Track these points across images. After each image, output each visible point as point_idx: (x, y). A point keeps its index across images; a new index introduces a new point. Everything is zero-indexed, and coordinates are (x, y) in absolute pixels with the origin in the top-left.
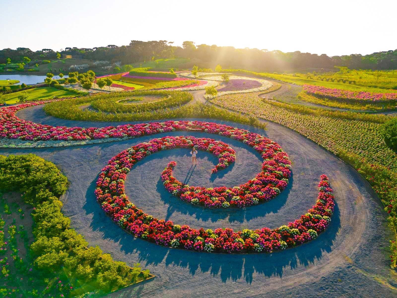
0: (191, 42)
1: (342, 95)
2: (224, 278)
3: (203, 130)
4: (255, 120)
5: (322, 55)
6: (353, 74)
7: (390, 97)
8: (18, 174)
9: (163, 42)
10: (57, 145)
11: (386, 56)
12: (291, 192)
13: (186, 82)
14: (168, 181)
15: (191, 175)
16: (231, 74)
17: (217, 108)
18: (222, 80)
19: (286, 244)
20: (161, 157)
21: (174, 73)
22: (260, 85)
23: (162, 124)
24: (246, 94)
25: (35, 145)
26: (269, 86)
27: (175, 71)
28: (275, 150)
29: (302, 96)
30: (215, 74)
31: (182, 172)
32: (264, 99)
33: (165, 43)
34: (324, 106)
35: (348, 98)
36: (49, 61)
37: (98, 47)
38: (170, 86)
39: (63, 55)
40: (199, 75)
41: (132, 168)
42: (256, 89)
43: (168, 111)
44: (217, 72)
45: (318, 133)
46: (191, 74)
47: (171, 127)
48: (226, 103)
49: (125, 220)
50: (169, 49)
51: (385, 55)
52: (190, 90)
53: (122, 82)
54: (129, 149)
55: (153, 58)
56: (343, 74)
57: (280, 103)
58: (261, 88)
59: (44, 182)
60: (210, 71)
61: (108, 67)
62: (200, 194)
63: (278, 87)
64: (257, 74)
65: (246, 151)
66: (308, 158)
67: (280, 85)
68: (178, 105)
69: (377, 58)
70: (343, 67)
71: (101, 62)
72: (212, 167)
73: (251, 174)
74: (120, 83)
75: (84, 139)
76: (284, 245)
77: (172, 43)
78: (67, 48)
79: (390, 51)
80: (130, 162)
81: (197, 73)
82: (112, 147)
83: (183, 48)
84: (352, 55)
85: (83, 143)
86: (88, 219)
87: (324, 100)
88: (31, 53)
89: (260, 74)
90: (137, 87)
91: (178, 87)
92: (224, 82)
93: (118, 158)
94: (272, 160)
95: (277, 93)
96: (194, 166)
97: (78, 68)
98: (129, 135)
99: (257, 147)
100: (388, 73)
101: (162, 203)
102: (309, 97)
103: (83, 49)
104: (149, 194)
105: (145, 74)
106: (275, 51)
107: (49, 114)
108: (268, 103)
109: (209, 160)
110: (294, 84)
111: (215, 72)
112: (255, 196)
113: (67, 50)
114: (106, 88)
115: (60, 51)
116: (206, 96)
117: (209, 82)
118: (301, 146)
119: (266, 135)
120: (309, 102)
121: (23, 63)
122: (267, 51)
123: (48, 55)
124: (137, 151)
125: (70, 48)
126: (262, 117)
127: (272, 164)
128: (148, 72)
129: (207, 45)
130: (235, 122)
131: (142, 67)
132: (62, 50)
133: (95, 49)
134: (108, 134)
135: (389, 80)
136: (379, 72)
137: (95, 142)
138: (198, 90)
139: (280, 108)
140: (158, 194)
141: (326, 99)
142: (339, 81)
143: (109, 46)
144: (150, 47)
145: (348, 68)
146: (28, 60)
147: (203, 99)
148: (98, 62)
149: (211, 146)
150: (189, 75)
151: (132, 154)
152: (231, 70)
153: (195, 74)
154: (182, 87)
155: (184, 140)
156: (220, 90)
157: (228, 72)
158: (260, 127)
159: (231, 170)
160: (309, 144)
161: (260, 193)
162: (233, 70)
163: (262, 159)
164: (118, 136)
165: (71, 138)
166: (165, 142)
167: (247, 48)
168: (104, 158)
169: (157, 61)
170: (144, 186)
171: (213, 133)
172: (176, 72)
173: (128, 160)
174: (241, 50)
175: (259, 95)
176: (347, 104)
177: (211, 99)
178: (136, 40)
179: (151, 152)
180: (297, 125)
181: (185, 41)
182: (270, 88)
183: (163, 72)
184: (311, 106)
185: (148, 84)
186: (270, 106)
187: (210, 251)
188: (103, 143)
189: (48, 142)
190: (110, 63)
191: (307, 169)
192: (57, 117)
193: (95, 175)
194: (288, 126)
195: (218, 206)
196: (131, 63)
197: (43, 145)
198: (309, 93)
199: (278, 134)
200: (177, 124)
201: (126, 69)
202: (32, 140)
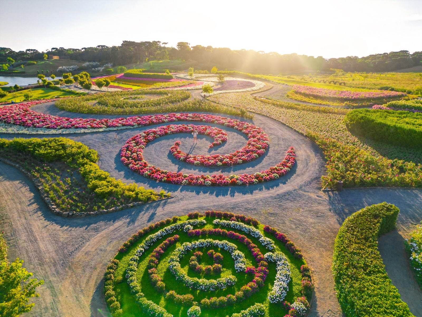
0: (186, 43)
1: (326, 93)
2: (217, 196)
3: (201, 120)
4: (245, 112)
5: (318, 57)
6: (347, 76)
7: (367, 96)
8: (57, 150)
9: (156, 42)
10: (79, 132)
11: (381, 59)
12: (266, 157)
13: (183, 83)
14: (176, 153)
15: (193, 149)
16: (227, 76)
17: (213, 104)
18: (218, 81)
19: (257, 180)
20: (168, 139)
21: (170, 74)
22: (253, 85)
23: (166, 116)
24: (239, 93)
25: (60, 131)
26: (262, 86)
27: (171, 72)
28: (259, 133)
29: (290, 95)
30: (210, 75)
31: (186, 148)
32: (256, 97)
33: (158, 43)
34: (309, 103)
35: (330, 97)
36: (35, 63)
37: (86, 47)
38: (168, 86)
39: (50, 55)
40: (195, 77)
41: (146, 146)
42: (249, 89)
43: (170, 106)
44: (213, 73)
45: (295, 122)
46: (187, 75)
47: (174, 118)
48: (221, 100)
49: (149, 173)
50: (163, 50)
51: (380, 57)
52: (188, 90)
53: (118, 83)
54: (141, 133)
55: (147, 60)
56: (337, 76)
57: (269, 100)
58: (254, 88)
59: (81, 154)
60: (206, 72)
61: (99, 68)
62: (201, 159)
63: (269, 88)
64: (252, 75)
65: (236, 134)
66: (284, 138)
67: (272, 85)
68: (179, 101)
69: (372, 60)
70: (339, 70)
71: (91, 63)
72: (209, 144)
73: (238, 148)
74: (116, 84)
75: (101, 128)
76: (256, 181)
77: (166, 43)
78: (53, 49)
79: (385, 54)
80: (144, 142)
81: (194, 74)
82: (126, 132)
83: (177, 49)
84: (348, 57)
85: (101, 130)
86: (121, 175)
87: (309, 98)
88: (14, 54)
89: (255, 75)
90: (135, 88)
91: (176, 87)
92: (219, 82)
93: (134, 139)
94: (256, 139)
95: (268, 93)
96: (195, 144)
97: (67, 70)
98: (139, 124)
99: (245, 131)
100: (382, 75)
101: (173, 165)
102: (297, 95)
103: (70, 49)
104: (163, 160)
105: (140, 75)
106: (271, 53)
107: (63, 109)
108: (259, 101)
109: (207, 140)
110: (286, 85)
111: (211, 74)
112: (239, 159)
113: (53, 50)
114: (104, 88)
115: (46, 52)
116: (203, 94)
117: (205, 82)
118: (280, 130)
119: (253, 123)
120: (296, 100)
121: (7, 64)
122: (263, 53)
123: (32, 56)
124: (148, 135)
125: (57, 49)
126: (251, 110)
127: (254, 141)
128: (144, 73)
129: (202, 46)
130: (229, 114)
131: (137, 69)
132: (48, 51)
133: (84, 50)
134: (120, 123)
135: (380, 81)
136: (374, 74)
137: (111, 130)
138: (195, 89)
139: (268, 104)
140: (169, 160)
141: (311, 97)
142: (330, 83)
143: (99, 46)
144: (143, 47)
145: (344, 71)
146: (12, 61)
147: (200, 96)
148: (87, 63)
149: (208, 131)
150: (185, 76)
151: (145, 137)
152: (226, 72)
153: (191, 75)
154: (180, 86)
155: (186, 128)
156: (215, 90)
157: (223, 74)
158: (249, 118)
159: (224, 146)
160: (286, 129)
161: (243, 157)
162: (228, 72)
163: (247, 139)
164: (130, 125)
165: (90, 126)
166: (170, 129)
167: (244, 49)
168: (122, 140)
169: (151, 62)
170: (158, 156)
171: (209, 122)
172: (172, 74)
173: (142, 140)
174: (237, 51)
175: (251, 94)
176: (328, 102)
177: (208, 97)
178: (129, 41)
179: (160, 135)
180: (280, 116)
181: (179, 42)
182: (262, 88)
183: (159, 74)
184: (296, 103)
185: (145, 85)
186: (260, 102)
187: (208, 185)
188: (118, 130)
189: (71, 130)
190: (100, 65)
191: (280, 144)
192: (70, 111)
193: (118, 150)
194: (272, 117)
195: (214, 165)
196: (123, 65)
197: (67, 132)
198: (297, 93)
199: (263, 123)
200: (179, 116)
201: (119, 71)
202: (56, 128)
